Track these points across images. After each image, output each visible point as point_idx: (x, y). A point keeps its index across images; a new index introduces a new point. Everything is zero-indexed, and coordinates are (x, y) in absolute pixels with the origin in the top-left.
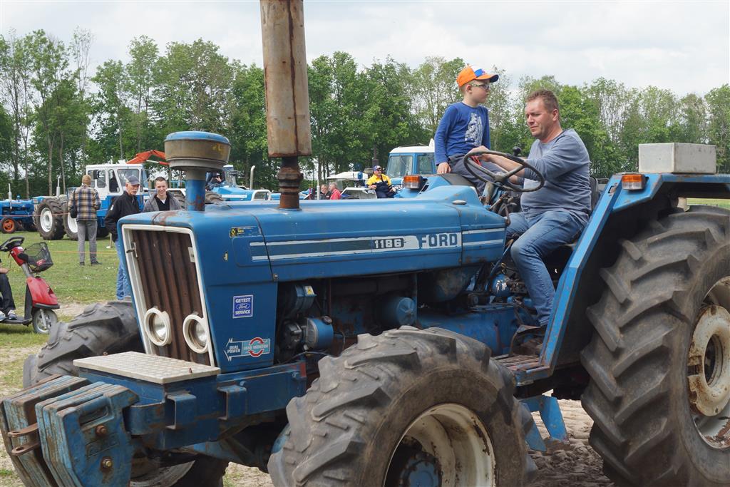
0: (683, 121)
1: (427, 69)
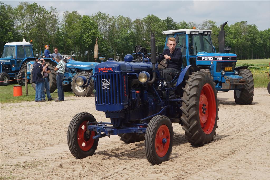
0: (134, 31)
1: (21, 7)
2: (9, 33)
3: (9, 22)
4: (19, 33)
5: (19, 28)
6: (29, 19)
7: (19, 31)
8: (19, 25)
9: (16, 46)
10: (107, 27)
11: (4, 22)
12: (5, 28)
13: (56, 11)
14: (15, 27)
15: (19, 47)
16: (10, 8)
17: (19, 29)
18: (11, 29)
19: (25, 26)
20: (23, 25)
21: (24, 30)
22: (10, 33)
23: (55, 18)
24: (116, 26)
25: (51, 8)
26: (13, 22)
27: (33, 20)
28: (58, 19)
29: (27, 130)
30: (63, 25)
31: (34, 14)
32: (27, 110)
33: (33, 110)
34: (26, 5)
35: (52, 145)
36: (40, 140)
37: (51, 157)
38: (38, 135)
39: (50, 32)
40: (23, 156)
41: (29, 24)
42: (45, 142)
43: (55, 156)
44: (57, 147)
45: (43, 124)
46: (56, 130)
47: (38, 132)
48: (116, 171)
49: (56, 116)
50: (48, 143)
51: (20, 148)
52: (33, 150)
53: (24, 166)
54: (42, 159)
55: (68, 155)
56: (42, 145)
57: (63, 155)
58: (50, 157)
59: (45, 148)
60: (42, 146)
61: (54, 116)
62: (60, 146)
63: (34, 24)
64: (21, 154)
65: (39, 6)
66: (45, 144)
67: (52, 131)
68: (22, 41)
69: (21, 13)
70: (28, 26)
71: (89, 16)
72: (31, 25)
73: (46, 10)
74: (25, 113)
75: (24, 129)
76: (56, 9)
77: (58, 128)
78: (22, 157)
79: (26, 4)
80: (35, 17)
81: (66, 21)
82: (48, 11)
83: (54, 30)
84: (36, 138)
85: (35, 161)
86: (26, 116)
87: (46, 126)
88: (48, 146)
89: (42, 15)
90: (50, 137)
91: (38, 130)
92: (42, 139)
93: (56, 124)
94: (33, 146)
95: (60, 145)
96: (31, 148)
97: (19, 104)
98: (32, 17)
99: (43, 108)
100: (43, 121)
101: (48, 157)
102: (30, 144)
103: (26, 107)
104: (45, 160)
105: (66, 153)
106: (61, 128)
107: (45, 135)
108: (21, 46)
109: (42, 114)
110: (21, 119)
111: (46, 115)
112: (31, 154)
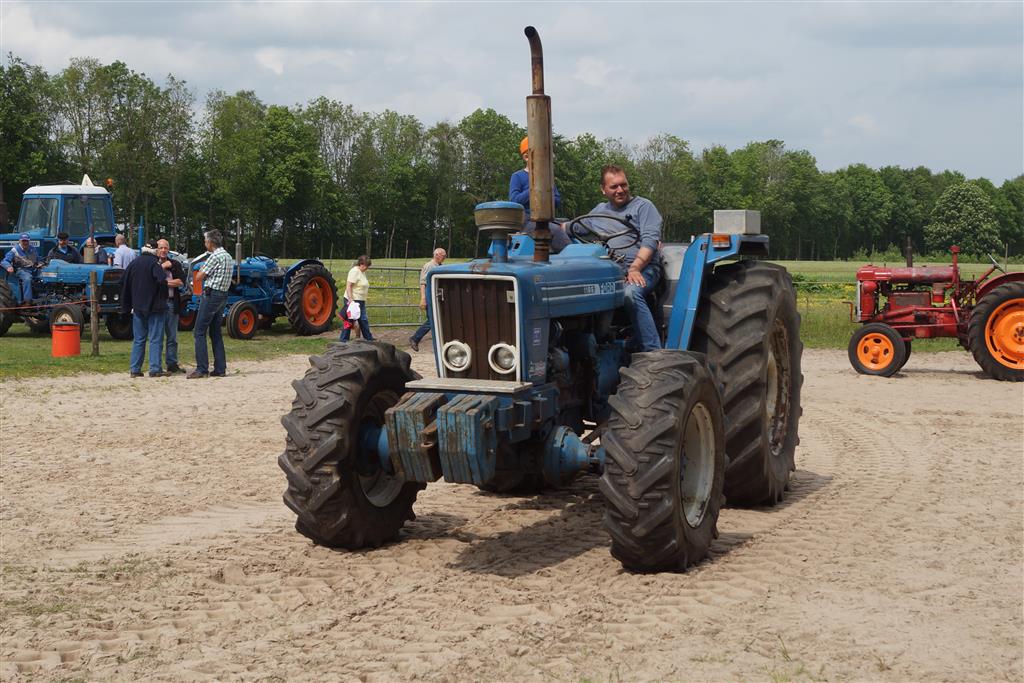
0: (432, 160)
1: (73, 75)
2: (33, 154)
3: (36, 121)
4: (66, 156)
5: (65, 140)
6: (97, 112)
7: (66, 151)
8: (65, 129)
9: (59, 197)
10: (347, 145)
11: (19, 121)
12: (20, 138)
13: (185, 90)
14: (53, 137)
15: (70, 201)
16: (40, 76)
17: (67, 144)
18: (39, 142)
19: (86, 136)
20: (79, 132)
21: (81, 146)
22: (37, 157)
23: (183, 112)
24: (376, 144)
25: (169, 81)
26: (48, 121)
27: (111, 115)
28: (190, 114)
29: (103, 462)
30: (207, 133)
31: (115, 97)
32: (99, 401)
33: (116, 400)
34: (89, 67)
35: (186, 511)
36: (147, 495)
37: (187, 548)
38: (138, 479)
39: (166, 158)
40: (96, 544)
41: (99, 127)
42: (163, 502)
43: (195, 545)
44: (203, 517)
45: (152, 446)
46: (195, 464)
47: (136, 469)
48: (391, 596)
49: (190, 421)
50: (174, 505)
51: (85, 518)
52: (127, 526)
53: (100, 576)
54: (155, 555)
55: (236, 542)
56: (155, 511)
57: (222, 541)
58: (182, 548)
59: (165, 520)
60: (155, 513)
61: (186, 421)
62: (212, 514)
63: (114, 129)
64: (90, 536)
65: (133, 71)
66: (164, 508)
67: (183, 467)
68: (79, 182)
69: (74, 93)
70: (93, 134)
71: (290, 109)
72: (104, 131)
73: (152, 85)
74: (91, 411)
75: (93, 460)
76: (184, 82)
77: (201, 461)
78: (93, 547)
79: (88, 63)
80: (118, 108)
81: (216, 124)
82: (159, 88)
83: (178, 149)
84: (132, 489)
85: (137, 558)
86: (98, 421)
87: (162, 452)
88: (173, 514)
89: (139, 100)
90: (176, 486)
91: (138, 464)
92: (152, 492)
93: (193, 445)
94: (126, 514)
95: (210, 511)
96: (121, 519)
97: (70, 380)
98: (107, 107)
99: (149, 396)
100: (151, 437)
101: (175, 548)
102: (117, 506)
103: (93, 392)
104: (166, 555)
105: (231, 537)
106: (210, 460)
107: (162, 479)
108: (76, 197)
109: (148, 416)
110: (81, 430)
111: (159, 418)
112: (120, 538)
